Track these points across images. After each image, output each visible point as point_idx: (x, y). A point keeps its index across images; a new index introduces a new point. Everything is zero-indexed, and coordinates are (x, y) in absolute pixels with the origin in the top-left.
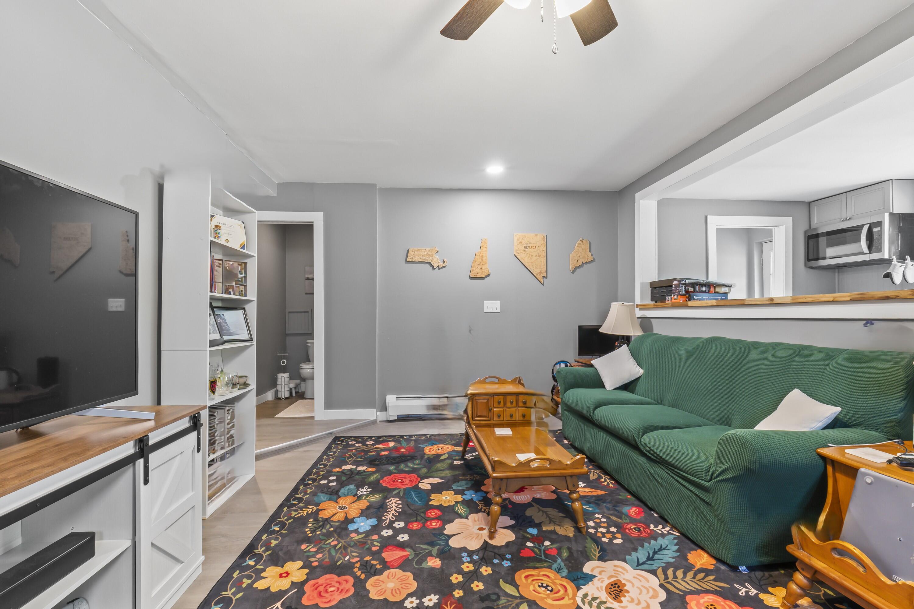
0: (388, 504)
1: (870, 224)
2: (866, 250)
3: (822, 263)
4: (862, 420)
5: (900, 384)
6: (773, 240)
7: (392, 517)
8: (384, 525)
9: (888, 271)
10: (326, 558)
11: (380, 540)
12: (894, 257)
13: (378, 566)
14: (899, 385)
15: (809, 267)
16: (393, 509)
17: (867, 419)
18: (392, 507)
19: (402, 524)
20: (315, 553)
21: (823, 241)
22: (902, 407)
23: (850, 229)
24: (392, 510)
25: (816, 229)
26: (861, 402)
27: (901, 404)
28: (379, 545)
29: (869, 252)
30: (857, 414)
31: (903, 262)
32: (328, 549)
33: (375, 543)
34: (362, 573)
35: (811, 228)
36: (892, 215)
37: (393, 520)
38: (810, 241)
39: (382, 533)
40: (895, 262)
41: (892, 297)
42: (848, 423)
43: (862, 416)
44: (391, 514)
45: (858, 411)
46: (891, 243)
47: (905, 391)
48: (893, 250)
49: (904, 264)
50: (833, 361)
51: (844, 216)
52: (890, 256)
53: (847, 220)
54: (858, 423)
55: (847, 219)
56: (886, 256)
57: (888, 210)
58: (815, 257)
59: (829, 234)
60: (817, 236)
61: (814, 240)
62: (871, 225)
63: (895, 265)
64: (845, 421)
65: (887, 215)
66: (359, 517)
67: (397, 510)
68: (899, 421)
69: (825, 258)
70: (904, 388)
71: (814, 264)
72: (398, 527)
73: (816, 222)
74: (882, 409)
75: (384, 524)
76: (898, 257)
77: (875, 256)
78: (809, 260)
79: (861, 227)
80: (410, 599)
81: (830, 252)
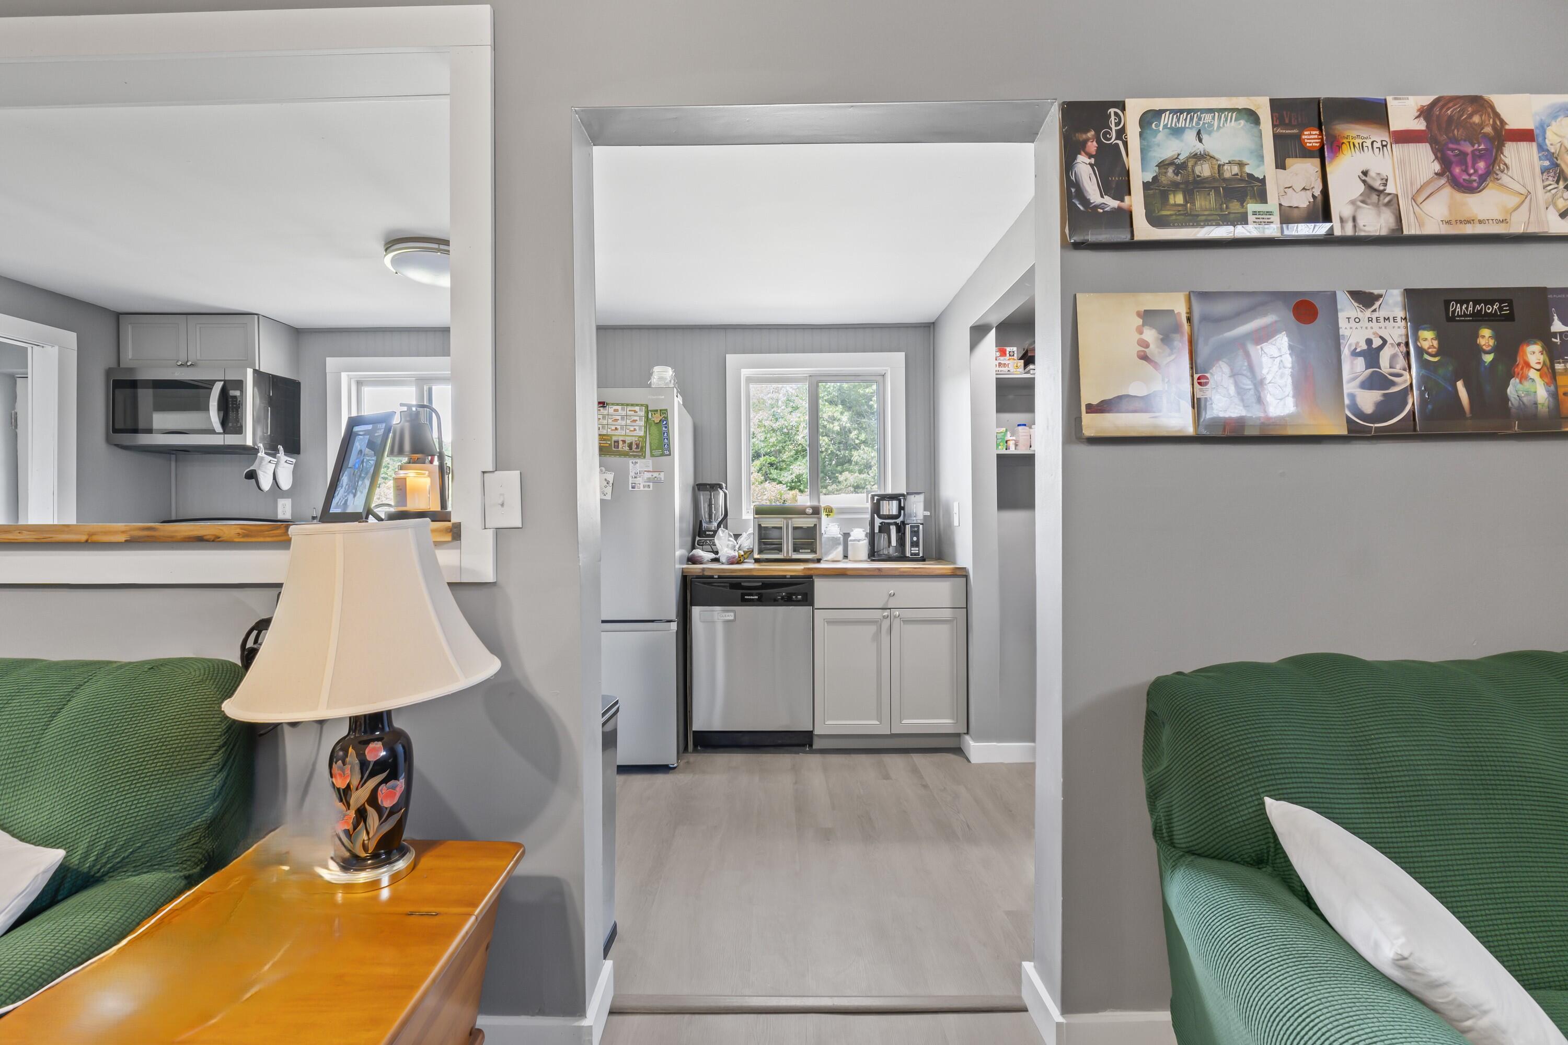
1: (225, 381)
2: (218, 427)
3: (144, 439)
4: (126, 854)
5: (213, 738)
6: (29, 376)
9: (252, 468)
12: (261, 445)
14: (210, 742)
15: (117, 445)
17: (139, 848)
21: (145, 396)
22: (215, 789)
23: (196, 383)
25: (131, 370)
26: (126, 806)
27: (215, 783)
29: (222, 431)
30: (114, 842)
31: (274, 456)
35: (122, 366)
36: (257, 372)
38: (117, 391)
40: (261, 454)
41: (208, 537)
42: (92, 873)
43: (127, 841)
45: (117, 833)
46: (256, 421)
47: (223, 749)
48: (259, 433)
49: (275, 458)
50: (70, 703)
51: (183, 357)
52: (254, 442)
53: (188, 366)
54: (118, 863)
55: (189, 364)
56: (249, 442)
57: (252, 365)
58: (129, 425)
59: (158, 385)
60: (134, 384)
61: (128, 391)
62: (228, 386)
63: (262, 458)
64: (86, 870)
65: (250, 372)
68: (211, 822)
69: (150, 431)
70: (222, 743)
71: (126, 439)
73: (130, 357)
74: (173, 809)
76: (268, 447)
77: (232, 440)
78: (115, 431)
79: (212, 383)
81: (160, 420)
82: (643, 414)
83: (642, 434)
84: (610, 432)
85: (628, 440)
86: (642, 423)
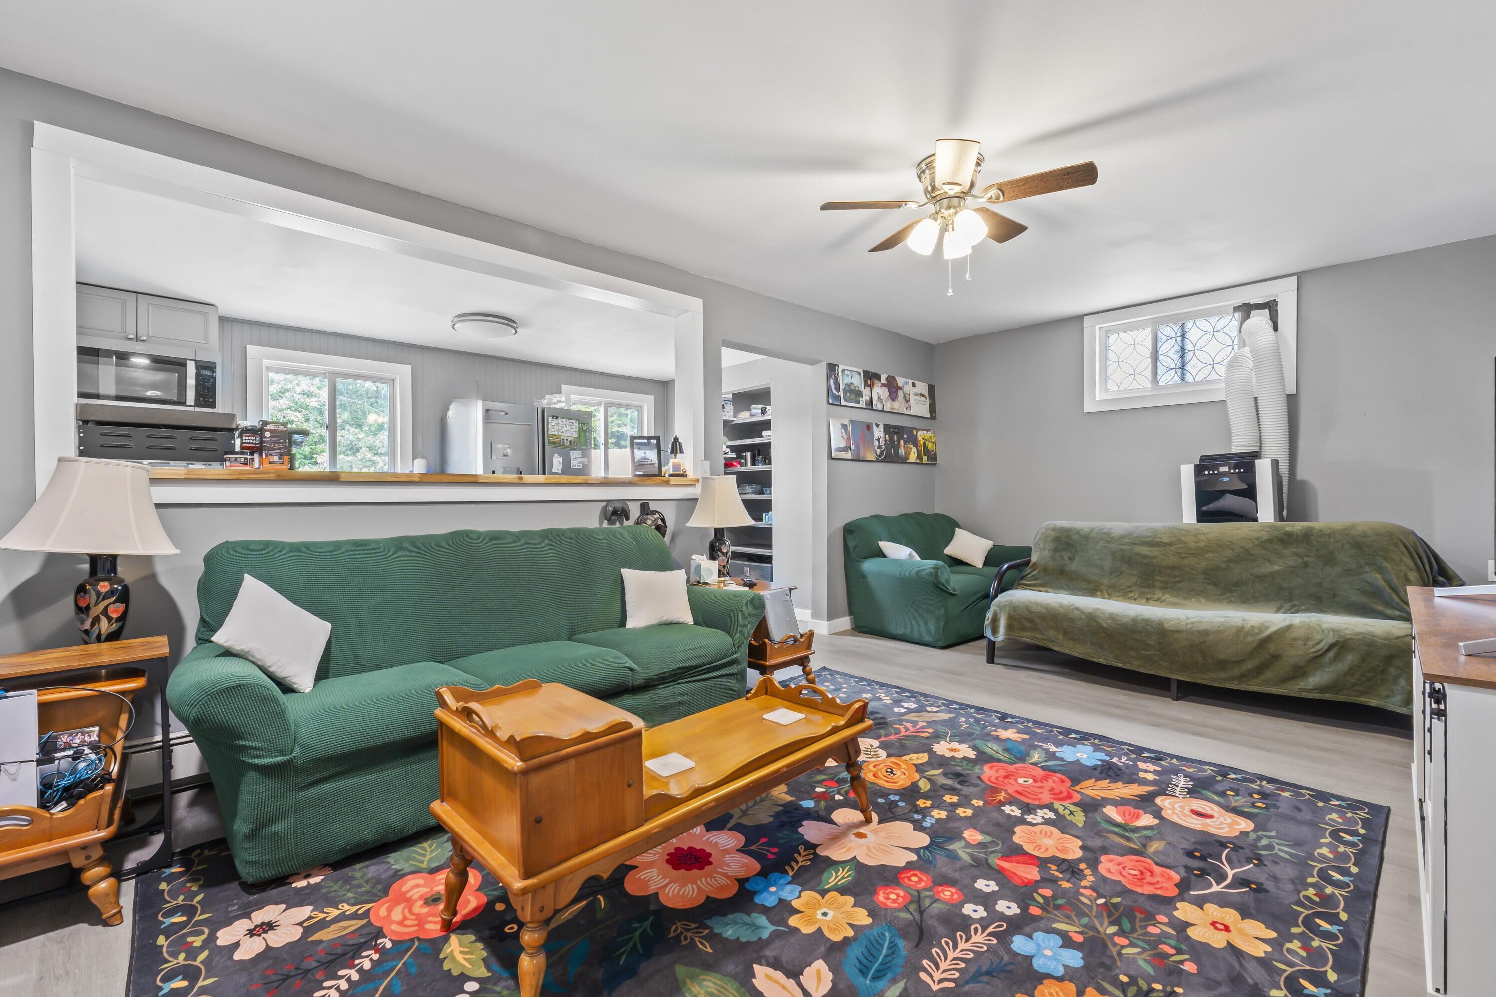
0: (957, 975)
1: (196, 361)
2: (191, 401)
7: (976, 933)
8: (1005, 925)
10: (1141, 921)
11: (1031, 902)
13: (1054, 868)
16: (957, 954)
18: (955, 959)
19: (968, 909)
20: (1163, 939)
24: (962, 950)
28: (1035, 895)
29: (193, 404)
32: (1135, 935)
33: (1041, 900)
34: (1082, 871)
37: (978, 926)
39: (1018, 911)
44: (972, 940)
51: (132, 332)
55: (142, 339)
62: (197, 364)
66: (1048, 976)
67: (951, 944)
72: (980, 909)
75: (1002, 926)
80: (1034, 821)
82: (577, 424)
83: (577, 436)
84: (560, 434)
85: (570, 439)
86: (577, 430)
